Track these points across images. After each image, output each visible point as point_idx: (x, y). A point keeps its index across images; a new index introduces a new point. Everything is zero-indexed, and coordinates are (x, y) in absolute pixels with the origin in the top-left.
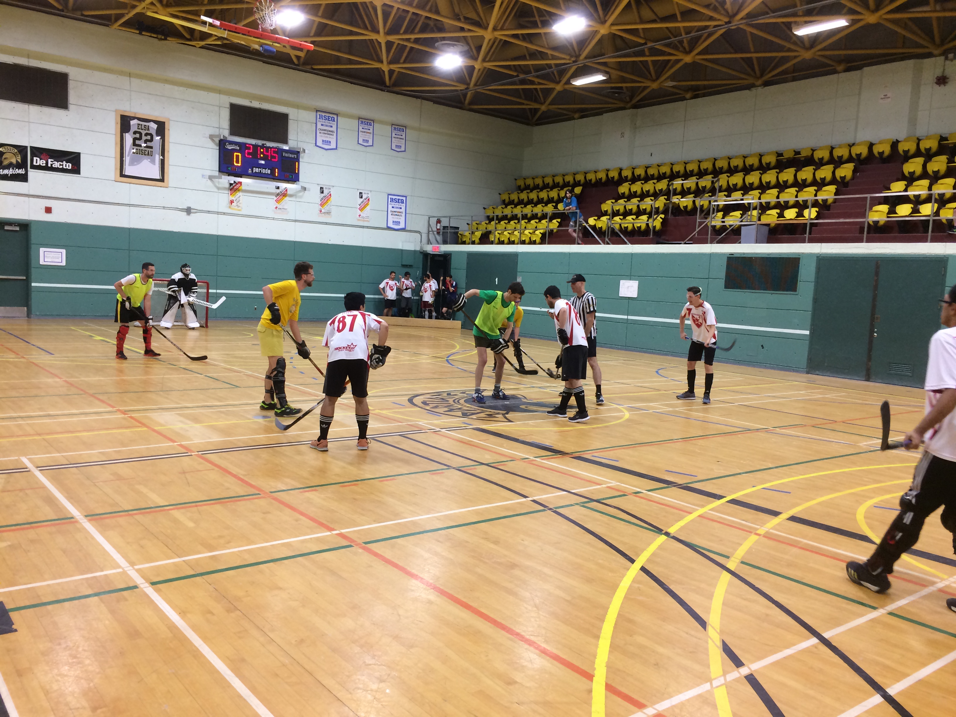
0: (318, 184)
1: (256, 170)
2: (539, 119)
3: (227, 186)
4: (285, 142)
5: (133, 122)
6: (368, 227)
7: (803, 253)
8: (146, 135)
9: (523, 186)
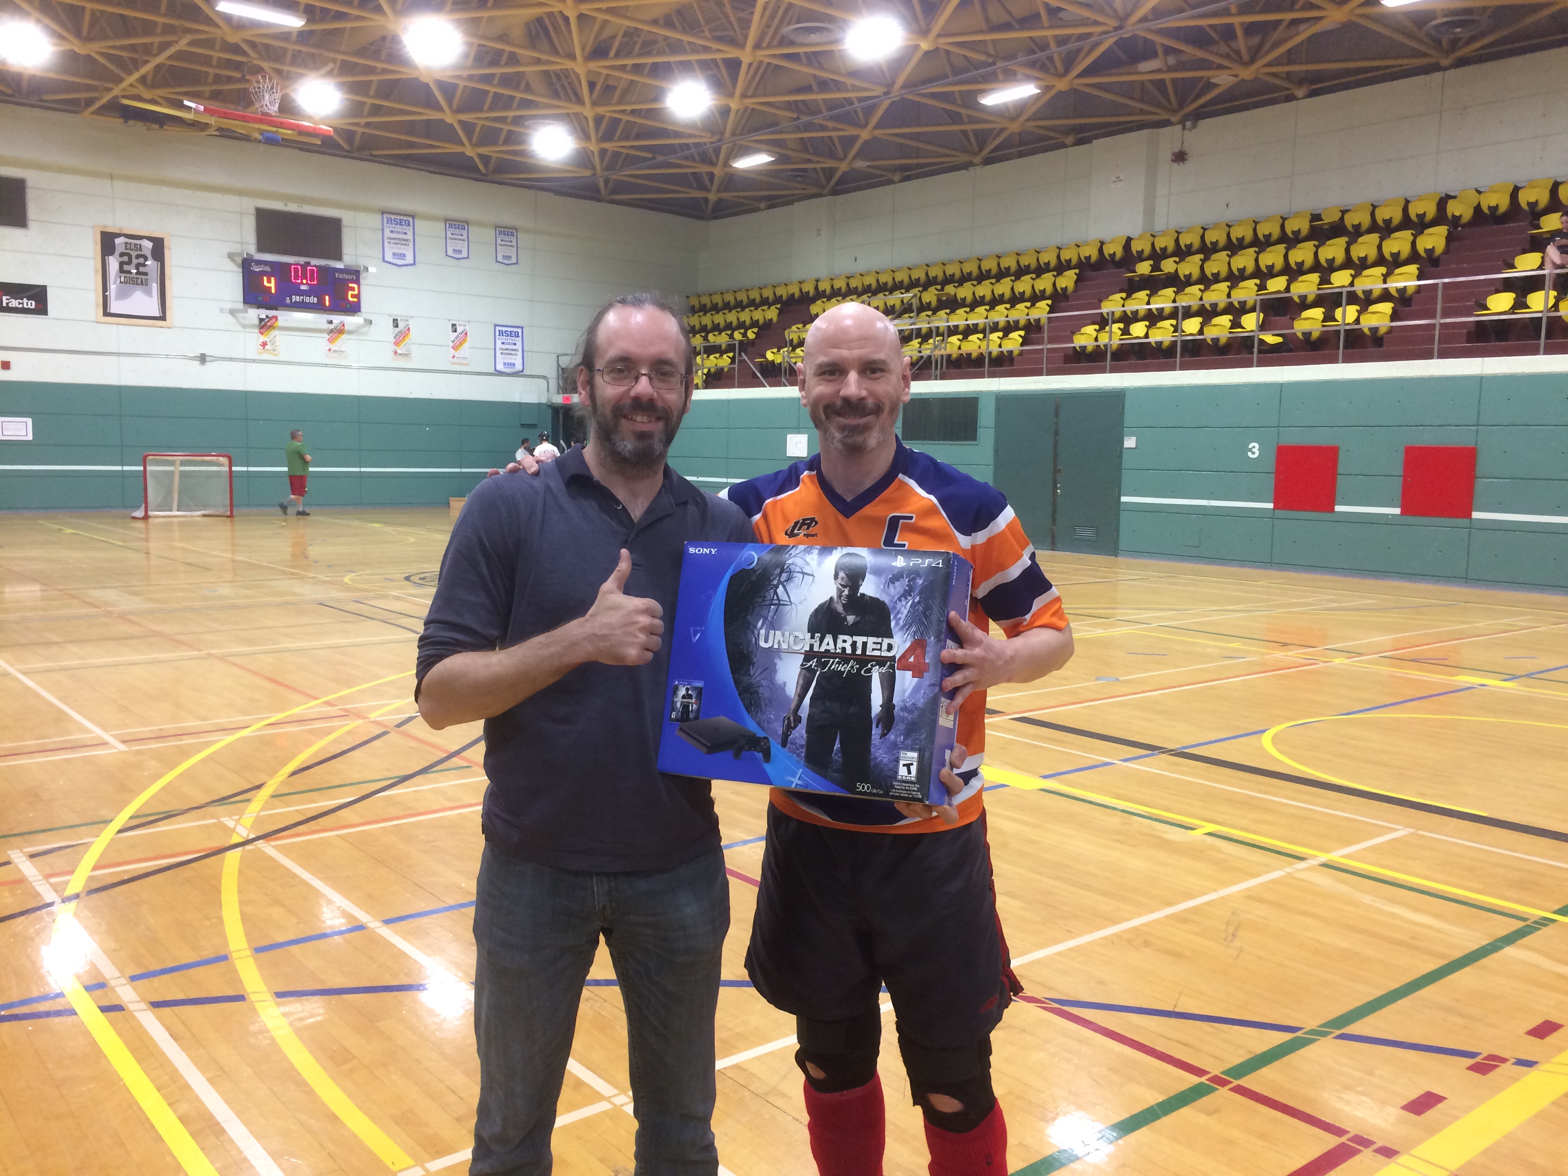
0: (390, 315)
1: (296, 299)
2: (715, 210)
3: (257, 322)
4: (339, 258)
5: (118, 241)
6: (467, 373)
7: (981, 392)
8: (138, 257)
9: (697, 306)
